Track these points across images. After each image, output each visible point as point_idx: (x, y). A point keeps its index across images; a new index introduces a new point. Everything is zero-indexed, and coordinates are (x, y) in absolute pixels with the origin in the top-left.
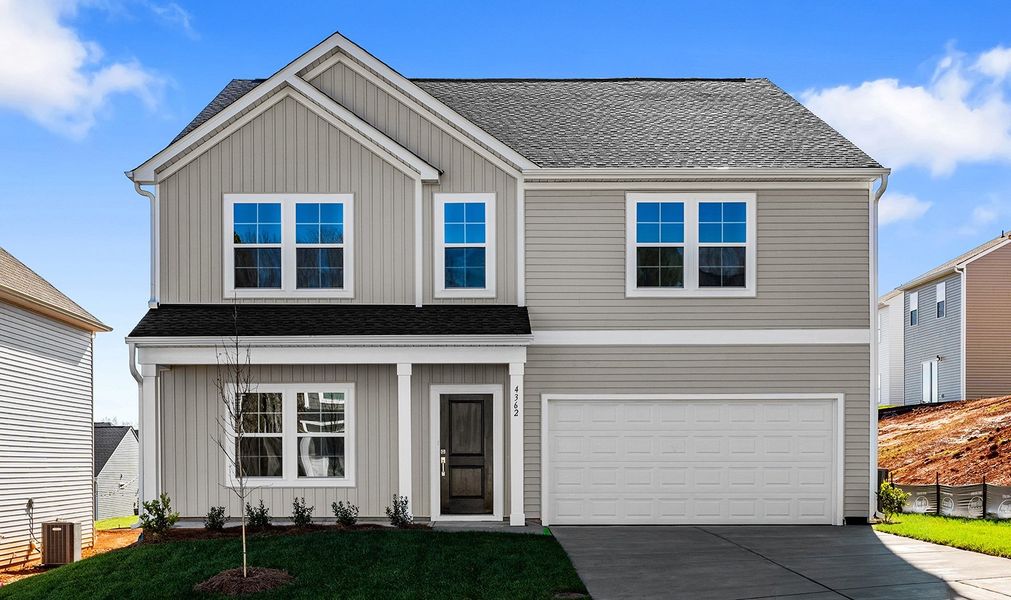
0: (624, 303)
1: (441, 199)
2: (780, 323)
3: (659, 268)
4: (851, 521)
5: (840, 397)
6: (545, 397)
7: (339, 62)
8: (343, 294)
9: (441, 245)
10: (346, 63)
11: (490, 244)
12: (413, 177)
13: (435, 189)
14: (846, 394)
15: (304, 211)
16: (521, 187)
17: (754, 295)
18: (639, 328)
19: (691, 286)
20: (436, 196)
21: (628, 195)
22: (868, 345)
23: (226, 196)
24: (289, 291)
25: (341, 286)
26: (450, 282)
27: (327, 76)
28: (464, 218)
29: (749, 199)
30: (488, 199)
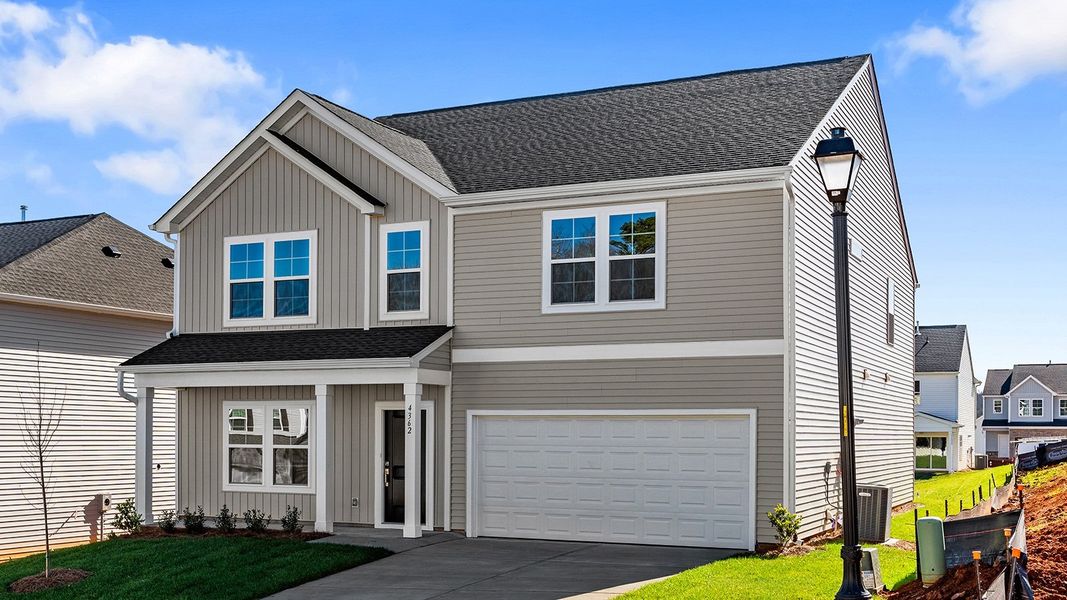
0: (538, 320)
1: (386, 229)
2: (691, 335)
3: (572, 284)
5: (753, 412)
6: (470, 413)
8: (309, 321)
9: (384, 271)
11: (424, 269)
13: (381, 221)
14: (758, 410)
15: (282, 248)
16: (451, 213)
17: (663, 307)
19: (602, 301)
20: (382, 226)
21: (545, 213)
22: (782, 357)
23: (225, 239)
24: (269, 320)
25: (307, 313)
26: (392, 306)
27: (300, 127)
28: (405, 245)
29: (659, 209)
30: (422, 227)
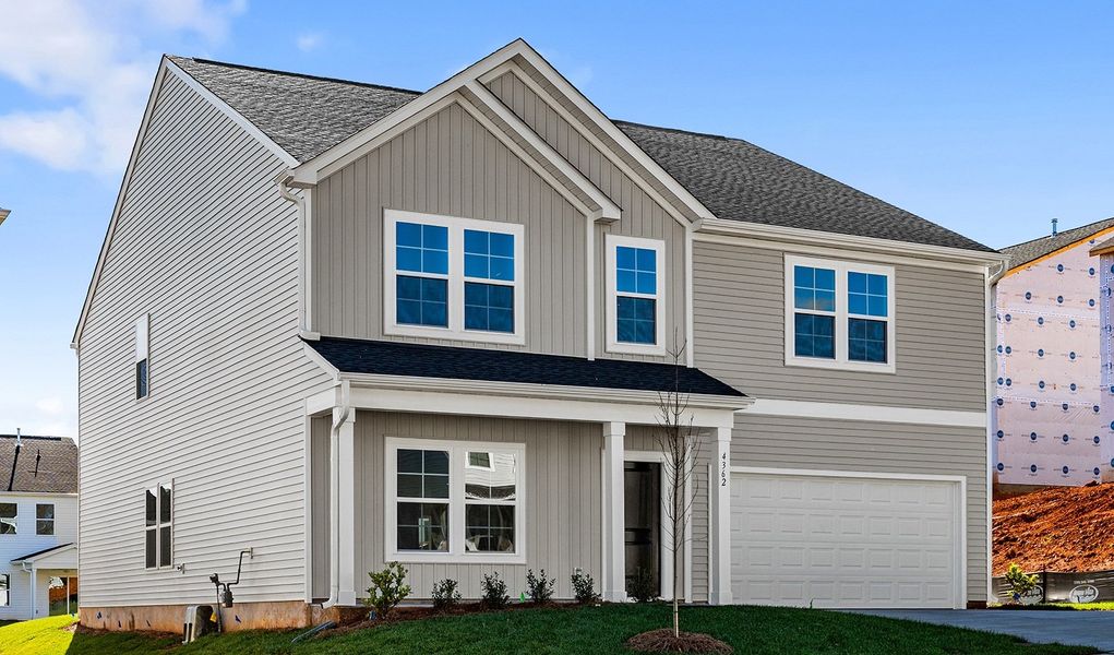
0: (782, 371)
1: (614, 242)
2: (914, 402)
3: (814, 337)
4: (972, 605)
5: (963, 479)
7: (511, 72)
8: (514, 340)
9: (613, 292)
10: (517, 74)
11: (660, 296)
12: (584, 212)
13: (607, 228)
14: (968, 477)
15: (473, 239)
16: (690, 237)
17: (894, 372)
18: (798, 399)
19: (842, 359)
20: (608, 237)
21: (787, 256)
22: (985, 429)
23: (386, 212)
24: (456, 332)
25: (512, 331)
26: (623, 336)
28: (635, 265)
29: (889, 273)
30: (658, 246)
